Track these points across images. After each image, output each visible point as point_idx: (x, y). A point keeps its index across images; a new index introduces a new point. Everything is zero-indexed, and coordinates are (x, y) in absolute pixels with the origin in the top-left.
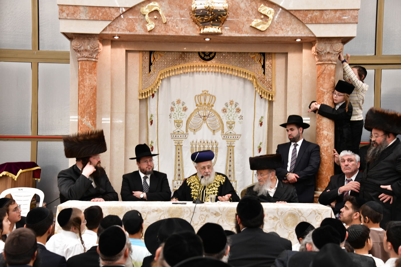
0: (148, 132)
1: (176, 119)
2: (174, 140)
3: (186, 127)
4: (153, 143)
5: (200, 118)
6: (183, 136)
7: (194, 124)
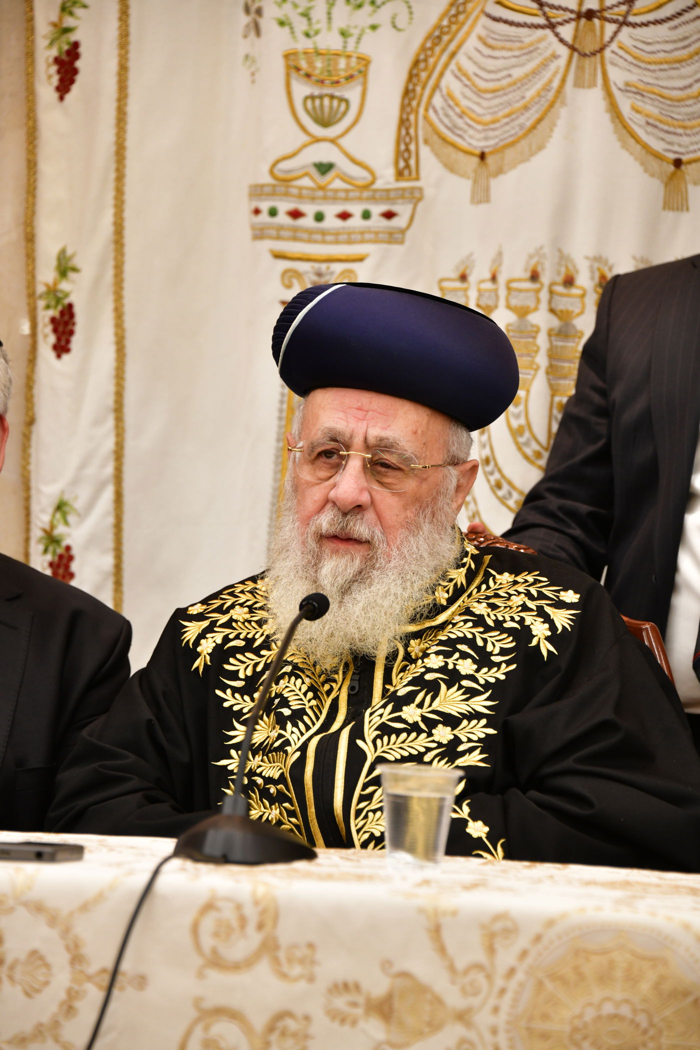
0: (32, 166)
1: (303, 44)
2: (279, 256)
3: (403, 122)
4: (75, 270)
5: (540, 32)
6: (366, 215)
7: (479, 92)
